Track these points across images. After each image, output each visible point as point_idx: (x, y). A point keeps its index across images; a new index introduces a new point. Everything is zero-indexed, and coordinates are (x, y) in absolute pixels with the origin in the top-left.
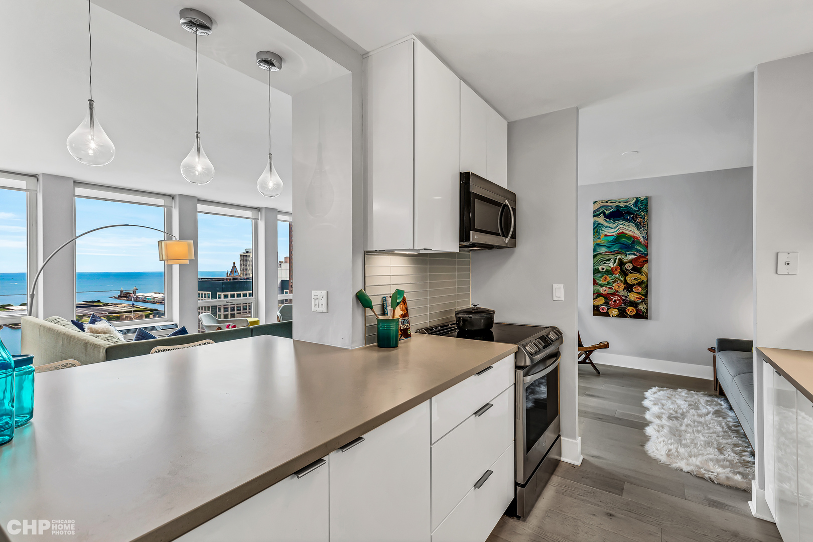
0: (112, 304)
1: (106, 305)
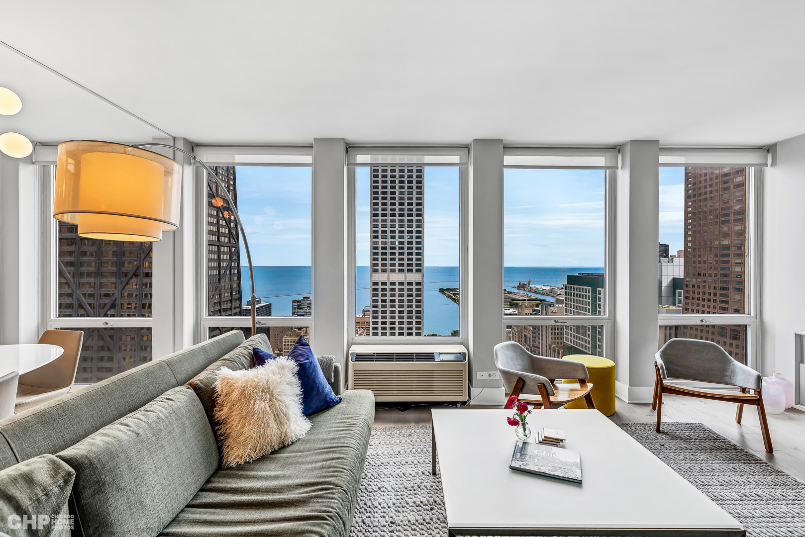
0: (513, 292)
1: (510, 293)
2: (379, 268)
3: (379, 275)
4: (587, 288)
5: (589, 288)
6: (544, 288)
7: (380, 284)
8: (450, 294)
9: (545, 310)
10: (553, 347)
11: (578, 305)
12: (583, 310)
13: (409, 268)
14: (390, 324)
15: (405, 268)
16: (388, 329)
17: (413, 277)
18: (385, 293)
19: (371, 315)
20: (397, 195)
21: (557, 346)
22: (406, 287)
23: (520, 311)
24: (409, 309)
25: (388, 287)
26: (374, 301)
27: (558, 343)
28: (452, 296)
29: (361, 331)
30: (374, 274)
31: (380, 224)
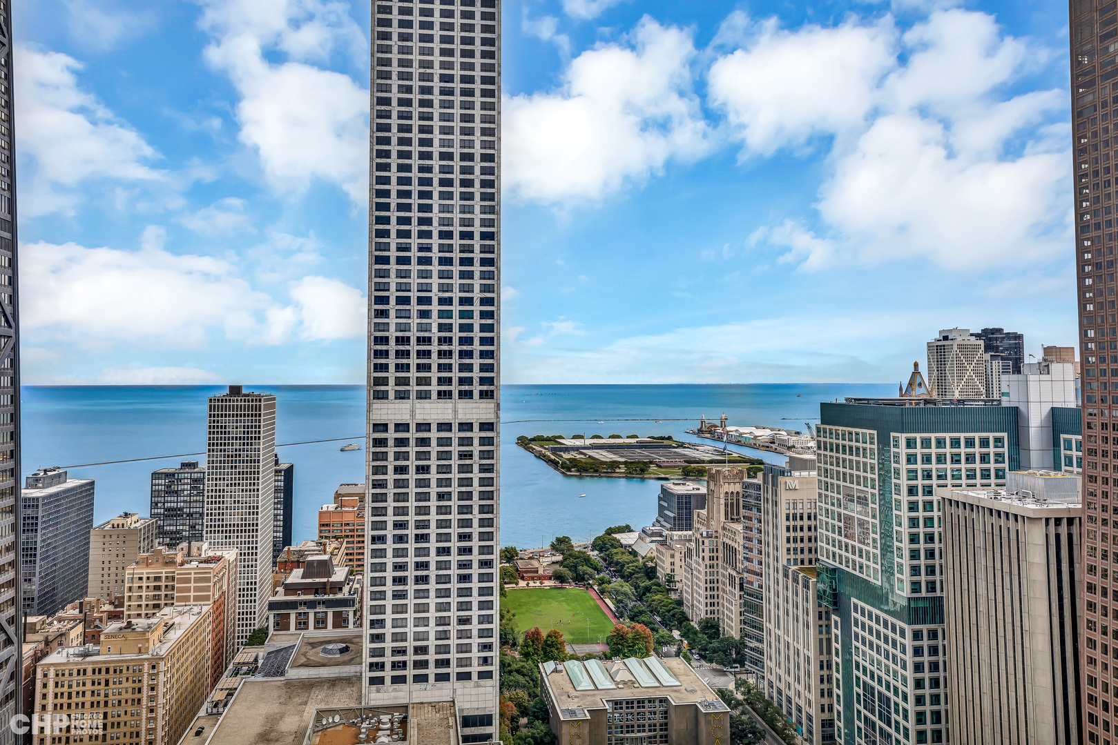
0: (689, 444)
1: (681, 445)
2: (391, 388)
3: (391, 406)
4: (868, 431)
5: (872, 431)
6: (757, 432)
7: (391, 427)
8: (544, 451)
9: (773, 485)
10: (794, 571)
11: (848, 471)
12: (858, 484)
13: (463, 388)
14: (417, 527)
15: (455, 388)
16: (412, 539)
17: (475, 410)
18: (403, 449)
19: (369, 504)
20: (435, 215)
21: (801, 570)
22: (455, 435)
23: (712, 487)
24: (463, 489)
25: (412, 435)
26: (376, 470)
27: (802, 562)
28: (548, 453)
29: (333, 546)
30: (377, 405)
31: (393, 281)
